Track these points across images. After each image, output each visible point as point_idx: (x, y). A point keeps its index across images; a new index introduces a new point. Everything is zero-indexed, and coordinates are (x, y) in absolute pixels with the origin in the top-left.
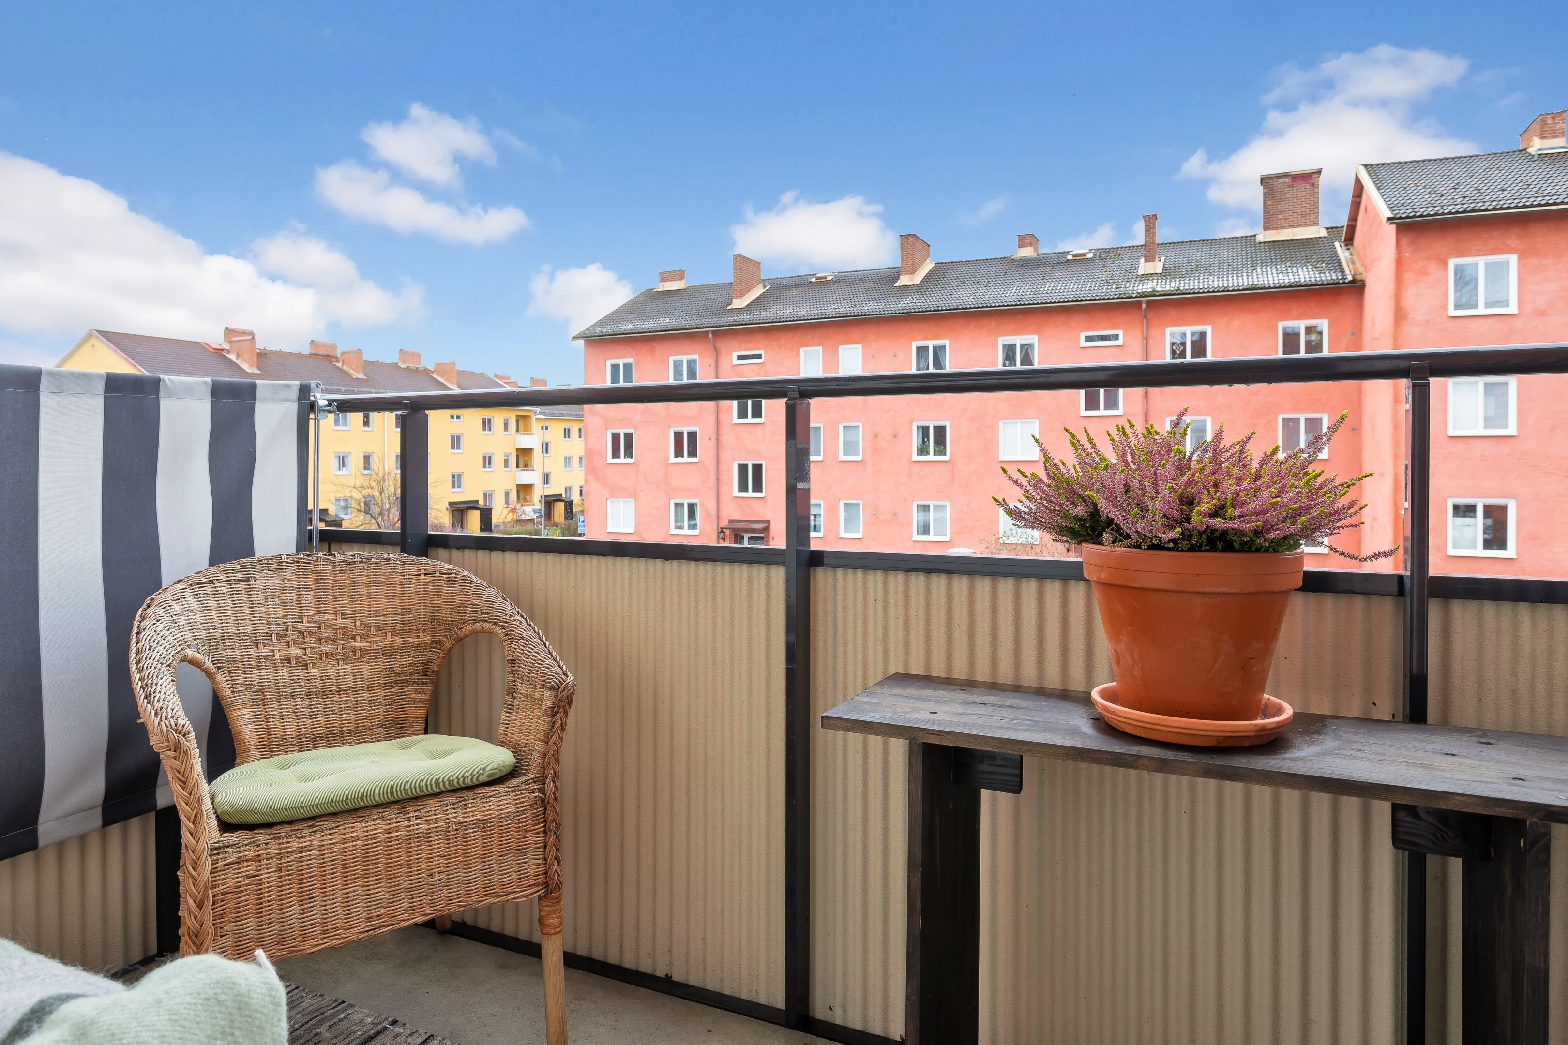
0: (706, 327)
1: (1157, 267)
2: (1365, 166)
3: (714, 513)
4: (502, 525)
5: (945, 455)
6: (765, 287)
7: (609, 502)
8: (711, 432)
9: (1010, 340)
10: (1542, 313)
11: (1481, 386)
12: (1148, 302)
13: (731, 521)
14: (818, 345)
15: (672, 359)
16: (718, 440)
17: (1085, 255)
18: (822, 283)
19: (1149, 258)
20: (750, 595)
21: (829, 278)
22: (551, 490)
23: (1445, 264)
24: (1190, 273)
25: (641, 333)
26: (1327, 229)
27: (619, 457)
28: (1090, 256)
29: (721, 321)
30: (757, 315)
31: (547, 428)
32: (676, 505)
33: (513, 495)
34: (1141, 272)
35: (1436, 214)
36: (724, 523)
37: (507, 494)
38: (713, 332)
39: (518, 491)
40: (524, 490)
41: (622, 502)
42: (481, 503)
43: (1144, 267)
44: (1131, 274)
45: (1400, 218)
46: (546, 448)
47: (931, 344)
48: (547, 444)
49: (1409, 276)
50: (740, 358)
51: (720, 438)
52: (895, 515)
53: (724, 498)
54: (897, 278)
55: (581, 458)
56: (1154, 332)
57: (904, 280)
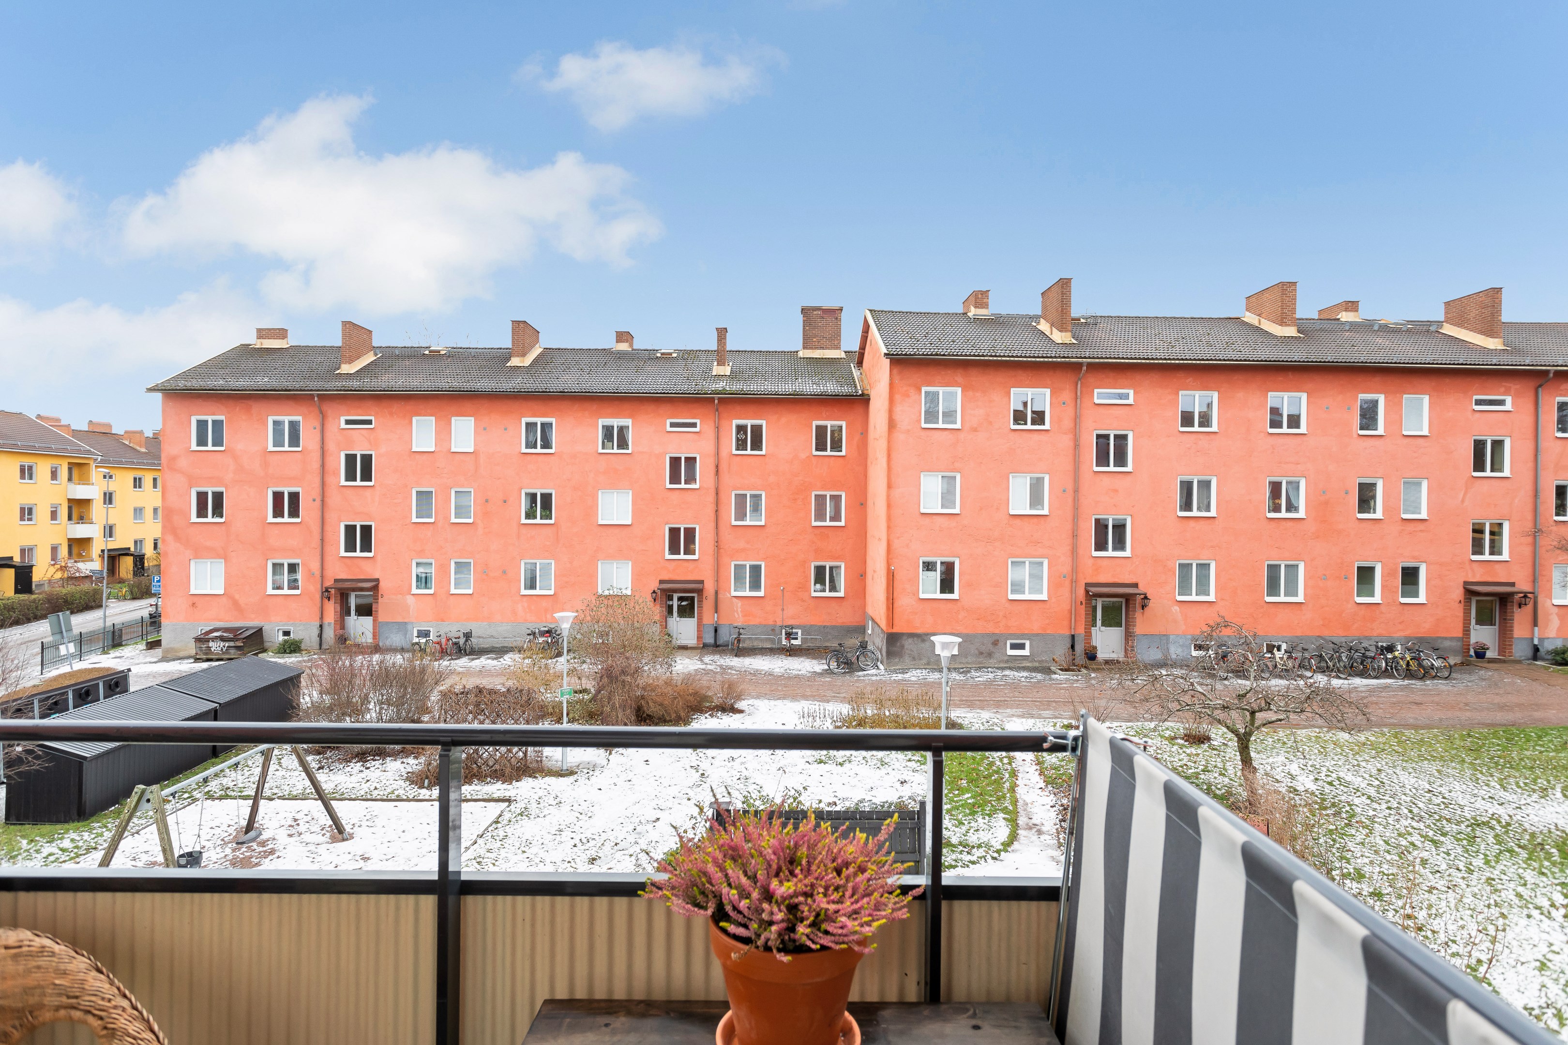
0: (311, 390)
1: (726, 370)
2: (871, 311)
3: (317, 573)
4: (46, 585)
5: (551, 519)
6: (376, 355)
7: (192, 563)
8: (316, 493)
9: (608, 422)
10: (974, 430)
11: (940, 477)
12: (719, 399)
13: (336, 581)
14: (431, 415)
15: (270, 420)
16: (323, 501)
17: (671, 354)
18: (435, 355)
19: (721, 363)
20: (397, 921)
21: (443, 353)
22: (117, 543)
23: (920, 390)
24: (751, 378)
25: (235, 390)
26: (845, 352)
27: (206, 517)
28: (675, 355)
29: (328, 385)
30: (368, 383)
31: (111, 477)
32: (274, 565)
33: (64, 551)
34: (714, 373)
35: (914, 354)
36: (329, 583)
37: (54, 549)
38: (318, 395)
39: (70, 547)
40: (78, 546)
41: (209, 564)
42: (17, 559)
43: (717, 370)
44: (707, 374)
45: (893, 355)
46: (108, 498)
47: (539, 420)
48: (111, 494)
49: (897, 397)
50: (348, 422)
51: (326, 499)
52: (504, 572)
53: (329, 559)
54: (509, 359)
55: (155, 510)
56: (724, 423)
57: (515, 362)
